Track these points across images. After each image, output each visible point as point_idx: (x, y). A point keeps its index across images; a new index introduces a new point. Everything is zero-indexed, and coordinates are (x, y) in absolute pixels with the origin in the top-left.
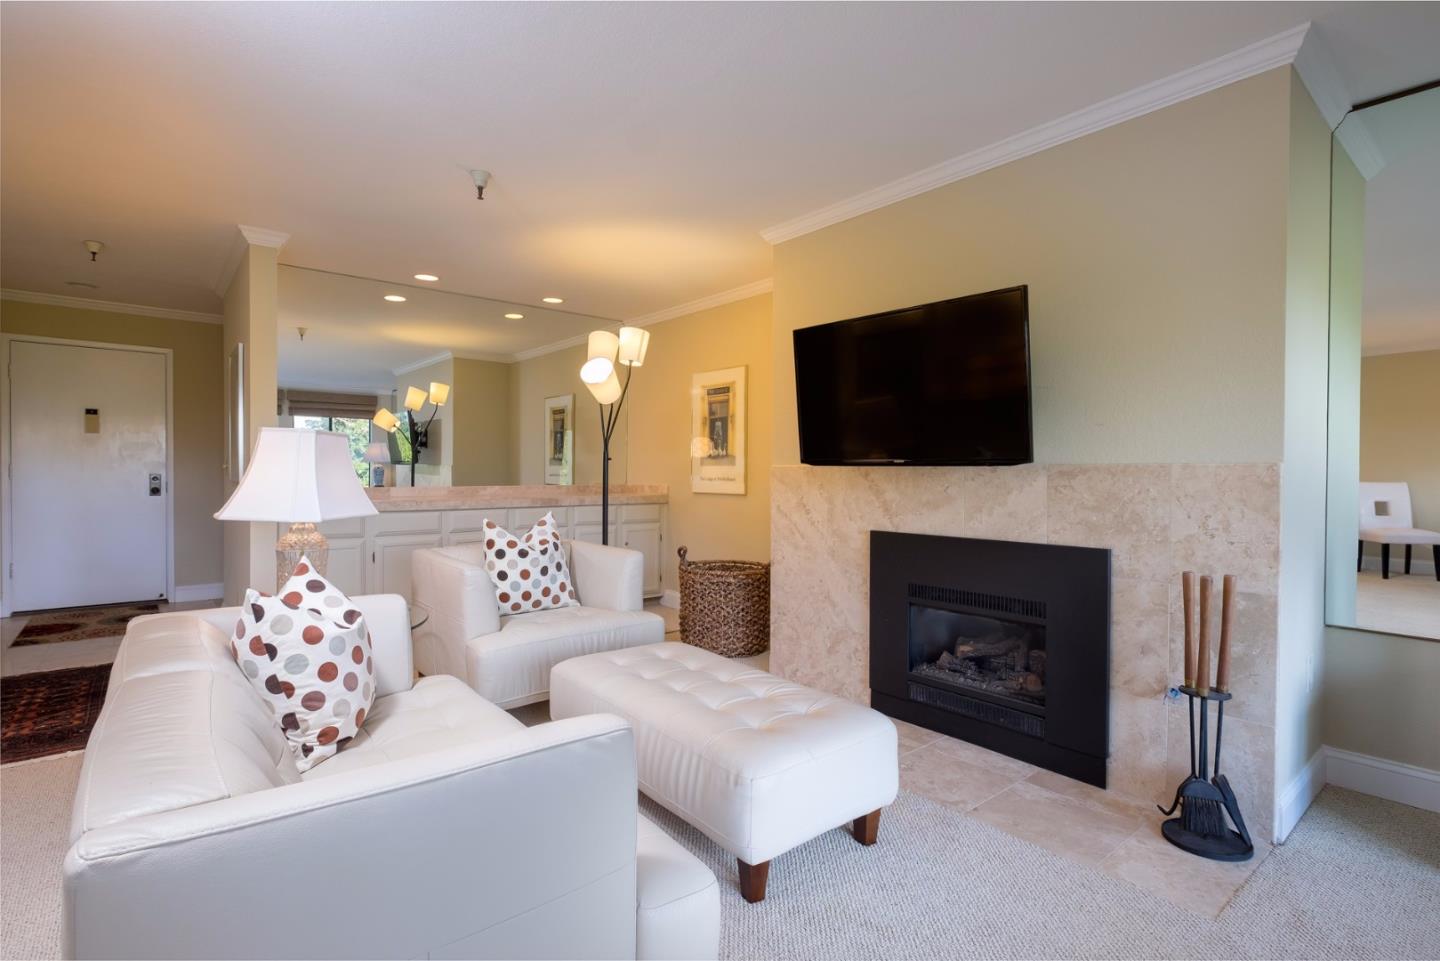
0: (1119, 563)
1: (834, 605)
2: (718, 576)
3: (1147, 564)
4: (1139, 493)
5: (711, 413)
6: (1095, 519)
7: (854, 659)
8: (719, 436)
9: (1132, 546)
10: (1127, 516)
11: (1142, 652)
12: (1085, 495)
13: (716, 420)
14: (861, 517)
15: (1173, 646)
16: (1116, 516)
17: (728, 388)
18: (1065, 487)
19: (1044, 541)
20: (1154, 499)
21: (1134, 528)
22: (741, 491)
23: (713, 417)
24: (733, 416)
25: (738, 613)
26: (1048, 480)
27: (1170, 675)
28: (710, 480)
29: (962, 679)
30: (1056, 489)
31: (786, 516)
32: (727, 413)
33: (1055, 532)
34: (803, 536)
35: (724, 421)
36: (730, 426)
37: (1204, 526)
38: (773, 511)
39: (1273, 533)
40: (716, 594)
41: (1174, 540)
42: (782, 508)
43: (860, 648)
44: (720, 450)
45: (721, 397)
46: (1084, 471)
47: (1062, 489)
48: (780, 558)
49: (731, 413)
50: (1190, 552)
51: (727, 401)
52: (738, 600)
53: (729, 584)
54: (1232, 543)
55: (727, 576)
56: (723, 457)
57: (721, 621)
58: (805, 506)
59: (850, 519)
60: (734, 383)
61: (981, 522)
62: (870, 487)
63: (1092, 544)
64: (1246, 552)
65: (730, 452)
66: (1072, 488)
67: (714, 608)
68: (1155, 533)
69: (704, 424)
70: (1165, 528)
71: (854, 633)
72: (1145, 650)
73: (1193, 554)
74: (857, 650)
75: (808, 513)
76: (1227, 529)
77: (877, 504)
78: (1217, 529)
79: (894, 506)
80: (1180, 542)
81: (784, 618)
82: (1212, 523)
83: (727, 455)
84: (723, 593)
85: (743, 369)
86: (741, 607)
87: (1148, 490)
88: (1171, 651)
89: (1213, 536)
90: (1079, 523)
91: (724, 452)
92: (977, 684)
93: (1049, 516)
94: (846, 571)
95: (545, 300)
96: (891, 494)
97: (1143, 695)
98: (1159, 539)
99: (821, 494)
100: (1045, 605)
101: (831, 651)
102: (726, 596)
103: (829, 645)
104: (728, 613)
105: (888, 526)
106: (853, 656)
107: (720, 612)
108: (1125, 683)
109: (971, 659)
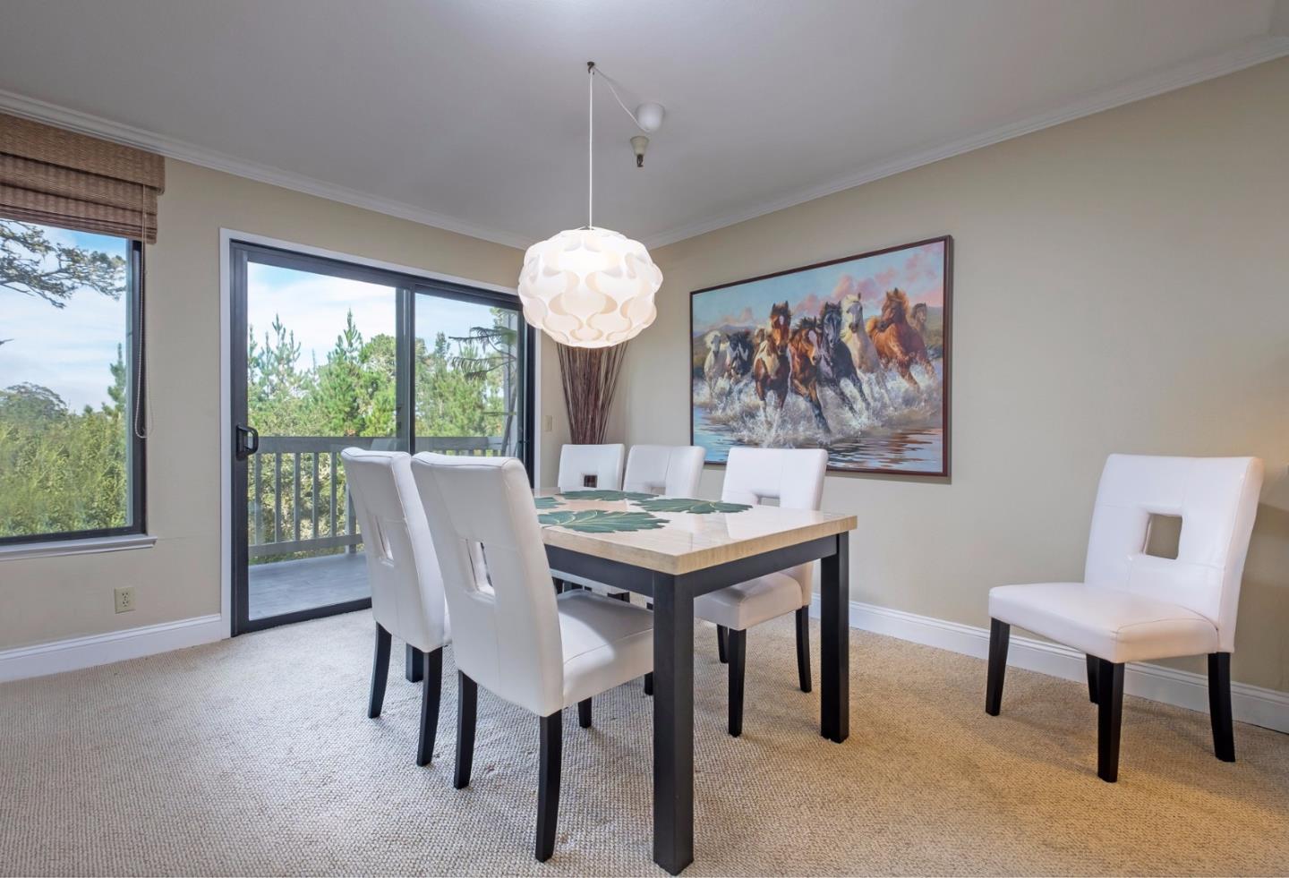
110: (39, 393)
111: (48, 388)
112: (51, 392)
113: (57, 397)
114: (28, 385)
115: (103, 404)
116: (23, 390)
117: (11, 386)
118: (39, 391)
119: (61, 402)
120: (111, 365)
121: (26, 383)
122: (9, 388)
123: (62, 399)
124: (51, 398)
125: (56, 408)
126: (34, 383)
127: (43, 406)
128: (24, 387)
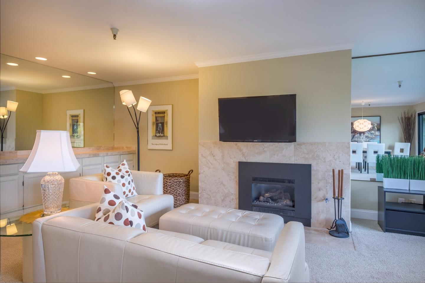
0: (314, 168)
1: (224, 185)
2: (176, 179)
3: (320, 168)
4: (318, 150)
5: (157, 120)
6: (307, 156)
7: (232, 202)
8: (160, 129)
9: (316, 163)
10: (315, 155)
11: (319, 190)
12: (304, 150)
13: (159, 123)
14: (234, 158)
15: (327, 188)
16: (313, 156)
17: (165, 112)
18: (299, 148)
19: (293, 163)
20: (322, 151)
21: (317, 158)
22: (171, 149)
23: (157, 122)
24: (167, 122)
25: (183, 192)
26: (294, 146)
27: (326, 195)
28: (157, 145)
29: (268, 204)
30: (296, 148)
31: (205, 158)
32: (164, 121)
33: (296, 160)
34: (212, 164)
35: (163, 124)
36: (165, 125)
37: (334, 157)
38: (200, 156)
39: (349, 159)
40: (175, 186)
41: (327, 161)
42: (203, 155)
43: (234, 198)
44: (161, 134)
45: (161, 115)
46: (304, 144)
47: (298, 149)
48: (202, 171)
49: (165, 121)
50: (331, 164)
51: (164, 117)
52: (183, 187)
53: (180, 182)
54: (340, 162)
55: (179, 179)
56: (162, 136)
57: (177, 195)
58: (213, 154)
59: (230, 158)
60: (167, 110)
61: (275, 158)
62: (238, 148)
63: (306, 163)
64: (343, 164)
65: (165, 135)
66: (301, 148)
67: (175, 191)
68: (322, 160)
69: (153, 124)
70: (325, 158)
71: (232, 194)
72: (320, 190)
73: (331, 165)
74: (233, 199)
75: (214, 157)
76: (339, 158)
77: (240, 153)
78: (337, 158)
79: (246, 154)
80: (328, 162)
81: (204, 191)
82: (336, 157)
83: (164, 136)
84: (178, 185)
85: (171, 105)
86: (184, 189)
87: (321, 149)
88: (326, 189)
89: (336, 160)
90: (303, 158)
91: (163, 135)
92: (273, 204)
93: (295, 156)
94: (229, 175)
95: (88, 73)
96: (245, 150)
97: (319, 201)
98: (323, 161)
99: (219, 150)
100: (294, 180)
101: (223, 200)
102: (179, 186)
103: (222, 198)
104: (180, 192)
105: (244, 160)
106: (231, 201)
107: (177, 192)
108: (315, 198)
109: (269, 198)
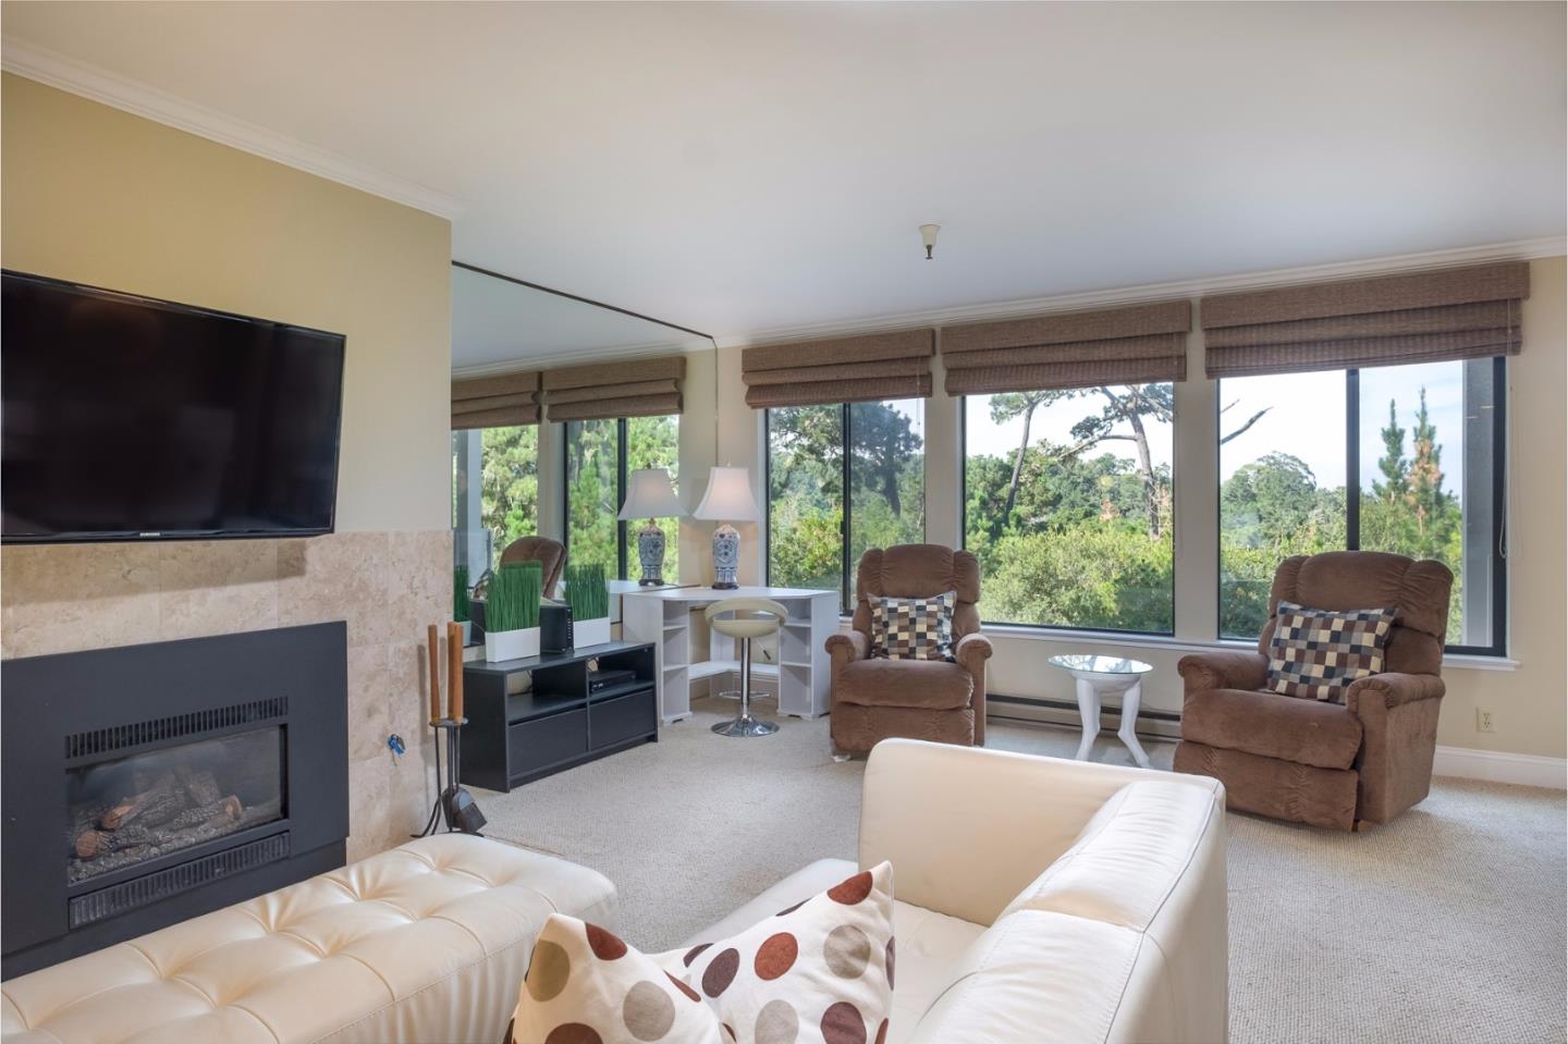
0: (353, 633)
3: (371, 629)
4: (365, 560)
6: (326, 591)
9: (360, 613)
10: (355, 584)
11: (369, 716)
12: (318, 568)
15: (391, 699)
16: (346, 587)
18: (293, 560)
19: (274, 626)
20: (376, 566)
21: (361, 597)
26: (278, 553)
27: (390, 728)
29: (154, 850)
30: (284, 563)
33: (286, 613)
37: (410, 586)
41: (391, 602)
46: (316, 542)
50: (402, 611)
54: (428, 598)
61: (188, 615)
63: (325, 619)
64: (436, 603)
66: (303, 563)
68: (377, 598)
70: (385, 590)
72: (370, 713)
76: (424, 587)
78: (419, 588)
80: (394, 603)
82: (416, 583)
87: (372, 558)
88: (390, 705)
89: (416, 594)
90: (311, 598)
93: (280, 595)
97: (370, 756)
98: (380, 603)
100: (286, 698)
110: (1287, 464)
111: (1297, 456)
112: (1300, 462)
113: (1306, 468)
114: (1276, 456)
115: (1374, 481)
116: (1272, 461)
117: (1260, 456)
118: (1288, 461)
119: (1309, 473)
120: (1383, 430)
121: (1275, 452)
122: (1260, 460)
123: (1310, 470)
124: (1301, 470)
125: (1305, 482)
126: (1283, 452)
127: (1291, 479)
128: (1273, 458)
